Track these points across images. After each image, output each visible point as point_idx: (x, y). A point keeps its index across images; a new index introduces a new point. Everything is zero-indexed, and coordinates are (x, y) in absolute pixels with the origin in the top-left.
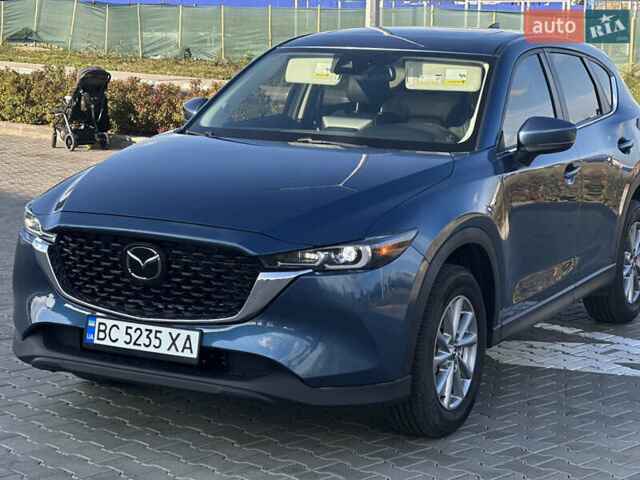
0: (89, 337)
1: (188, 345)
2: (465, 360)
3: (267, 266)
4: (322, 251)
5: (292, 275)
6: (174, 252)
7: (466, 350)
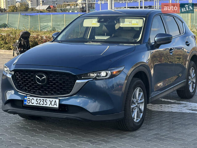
0: (25, 103)
1: (55, 104)
2: (141, 107)
3: (79, 78)
4: (95, 73)
5: (86, 81)
6: (50, 75)
7: (141, 104)
